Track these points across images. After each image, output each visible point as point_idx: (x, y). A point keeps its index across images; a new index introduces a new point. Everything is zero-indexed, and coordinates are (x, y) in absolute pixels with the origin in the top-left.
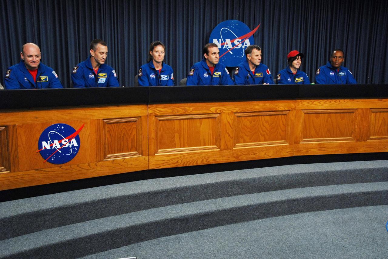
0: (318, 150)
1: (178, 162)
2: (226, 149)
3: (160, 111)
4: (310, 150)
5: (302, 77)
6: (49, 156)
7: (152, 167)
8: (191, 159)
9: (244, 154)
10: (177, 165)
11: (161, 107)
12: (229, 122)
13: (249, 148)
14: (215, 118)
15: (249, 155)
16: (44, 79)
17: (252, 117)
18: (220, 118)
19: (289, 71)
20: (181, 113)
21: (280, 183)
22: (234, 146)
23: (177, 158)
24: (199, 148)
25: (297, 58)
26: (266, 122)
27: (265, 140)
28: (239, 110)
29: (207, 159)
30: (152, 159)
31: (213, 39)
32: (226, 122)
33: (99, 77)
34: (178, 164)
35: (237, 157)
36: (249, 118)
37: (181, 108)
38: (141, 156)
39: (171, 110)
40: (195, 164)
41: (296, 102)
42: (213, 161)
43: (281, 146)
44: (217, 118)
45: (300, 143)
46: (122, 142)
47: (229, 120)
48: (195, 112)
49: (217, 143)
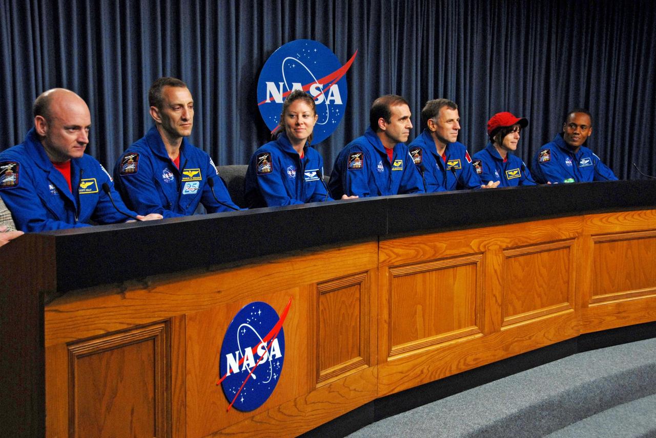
0: (615, 318)
1: (422, 372)
2: (493, 332)
3: (398, 255)
4: (604, 320)
5: (518, 169)
6: (237, 390)
7: (384, 392)
8: (442, 362)
9: (516, 339)
10: (421, 381)
11: (399, 245)
12: (496, 271)
13: (523, 326)
14: (475, 263)
15: (523, 340)
16: (89, 187)
17: (525, 257)
18: (483, 263)
19: (494, 155)
20: (429, 258)
21: (602, 395)
22: (502, 323)
23: (423, 362)
24: (453, 335)
25: (514, 129)
26: (543, 267)
27: (543, 306)
28: (511, 242)
29: (465, 360)
30: (384, 371)
31: (267, 83)
32: (493, 271)
33: (184, 179)
34: (423, 376)
35: (506, 349)
36: (521, 259)
37: (429, 246)
38: (366, 366)
39: (414, 251)
40: (448, 375)
41: (583, 220)
42: (475, 362)
43: (563, 315)
44: (479, 264)
45: (590, 306)
46: (341, 336)
47: (497, 267)
48: (449, 252)
49: (478, 321)
